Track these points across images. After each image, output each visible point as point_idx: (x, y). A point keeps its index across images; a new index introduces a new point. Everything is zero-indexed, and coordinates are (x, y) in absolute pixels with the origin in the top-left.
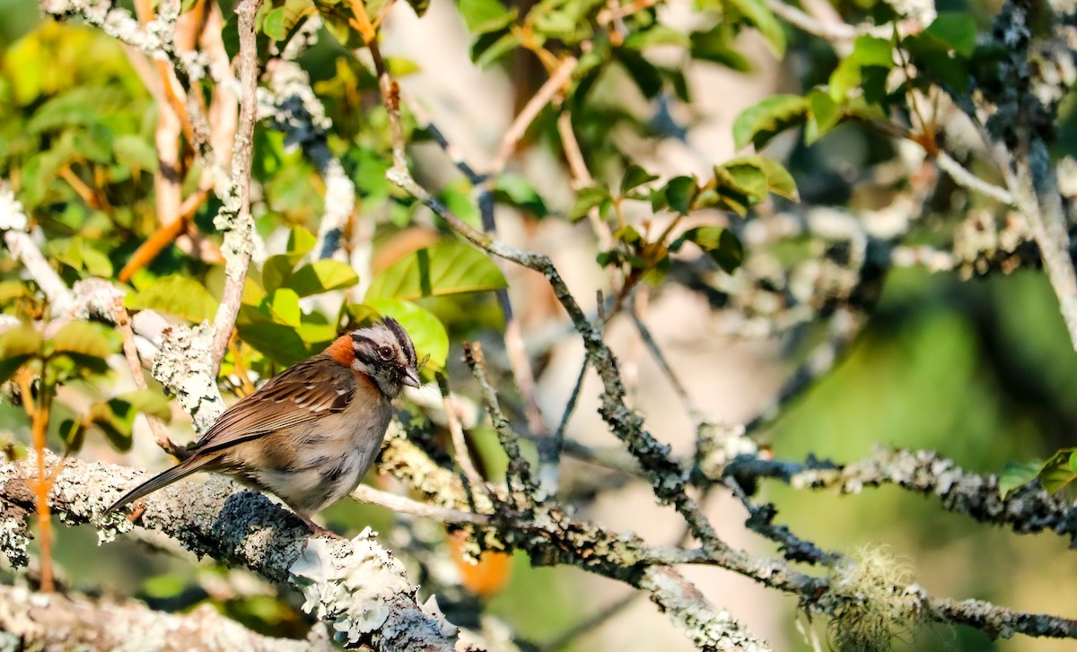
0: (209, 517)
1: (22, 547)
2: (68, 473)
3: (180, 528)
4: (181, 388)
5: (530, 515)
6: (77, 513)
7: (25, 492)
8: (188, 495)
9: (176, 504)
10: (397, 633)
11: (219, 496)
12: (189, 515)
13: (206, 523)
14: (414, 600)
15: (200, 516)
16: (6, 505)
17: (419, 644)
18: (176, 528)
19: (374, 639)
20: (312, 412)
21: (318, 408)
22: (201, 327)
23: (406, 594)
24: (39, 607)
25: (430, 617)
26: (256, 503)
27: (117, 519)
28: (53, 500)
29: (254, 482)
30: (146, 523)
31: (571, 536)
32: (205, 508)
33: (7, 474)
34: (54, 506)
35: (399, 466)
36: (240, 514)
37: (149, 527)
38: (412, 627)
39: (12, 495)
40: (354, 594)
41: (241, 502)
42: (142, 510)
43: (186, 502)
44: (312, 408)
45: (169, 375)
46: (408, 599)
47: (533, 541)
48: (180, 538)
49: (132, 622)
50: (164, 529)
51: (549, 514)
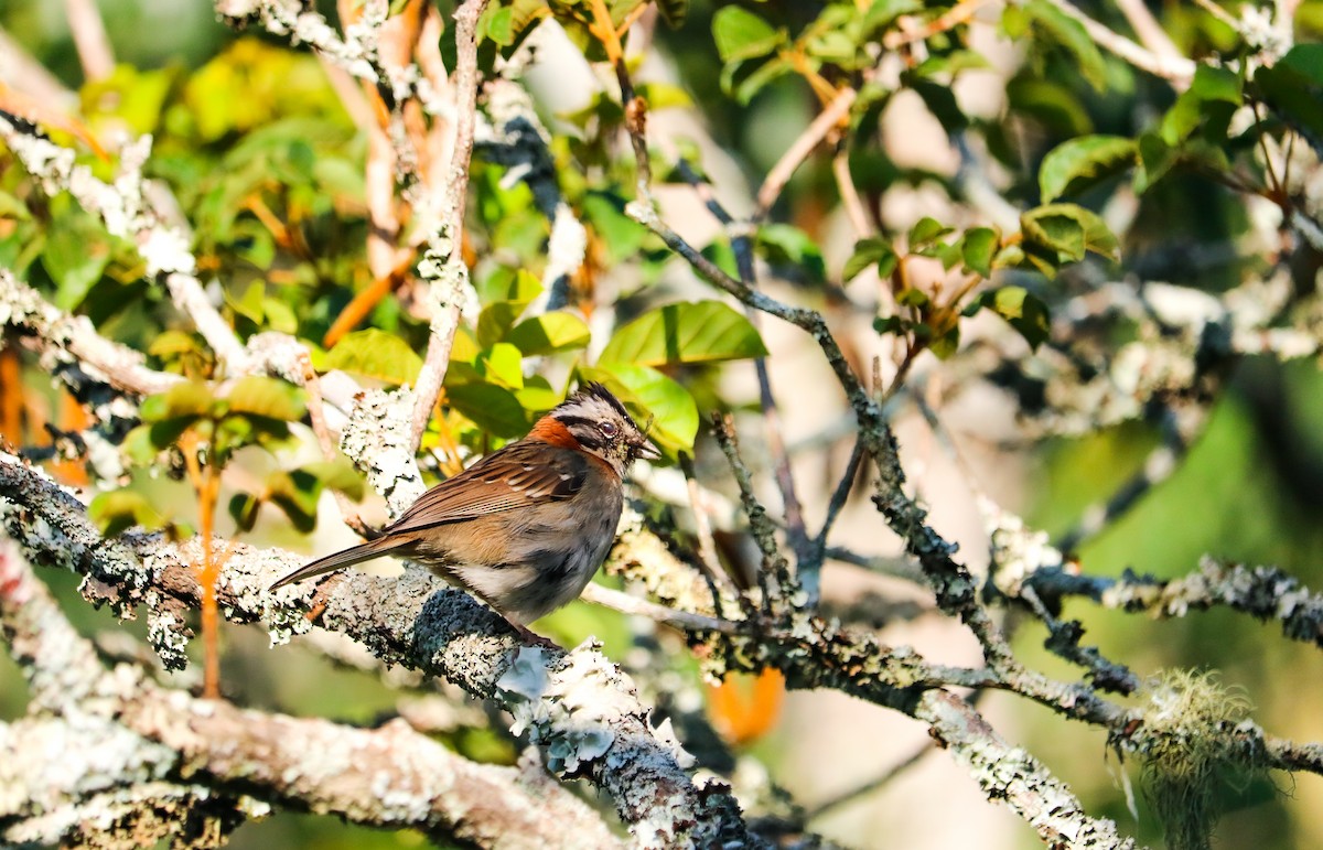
0: (403, 618)
1: (179, 647)
2: (236, 561)
3: (367, 630)
4: (373, 465)
5: (788, 622)
6: (246, 609)
7: (184, 582)
8: (379, 591)
9: (364, 601)
10: (624, 762)
11: (416, 594)
12: (378, 616)
13: (399, 626)
14: (645, 725)
15: (391, 617)
16: (161, 596)
17: (649, 776)
18: (363, 630)
19: (596, 769)
20: (529, 497)
21: (536, 493)
22: (400, 392)
23: (636, 716)
24: (202, 717)
25: (663, 745)
26: (460, 604)
27: (293, 618)
28: (218, 592)
29: (457, 579)
30: (328, 623)
31: (836, 649)
32: (398, 608)
33: (164, 560)
34: (219, 600)
35: (631, 566)
36: (440, 616)
37: (331, 628)
38: (642, 755)
39: (169, 585)
40: (574, 714)
41: (441, 602)
42: (323, 607)
43: (375, 599)
44: (529, 493)
45: (360, 449)
46: (638, 722)
47: (791, 654)
48: (368, 643)
49: (311, 737)
50: (349, 631)
51: (810, 621)
